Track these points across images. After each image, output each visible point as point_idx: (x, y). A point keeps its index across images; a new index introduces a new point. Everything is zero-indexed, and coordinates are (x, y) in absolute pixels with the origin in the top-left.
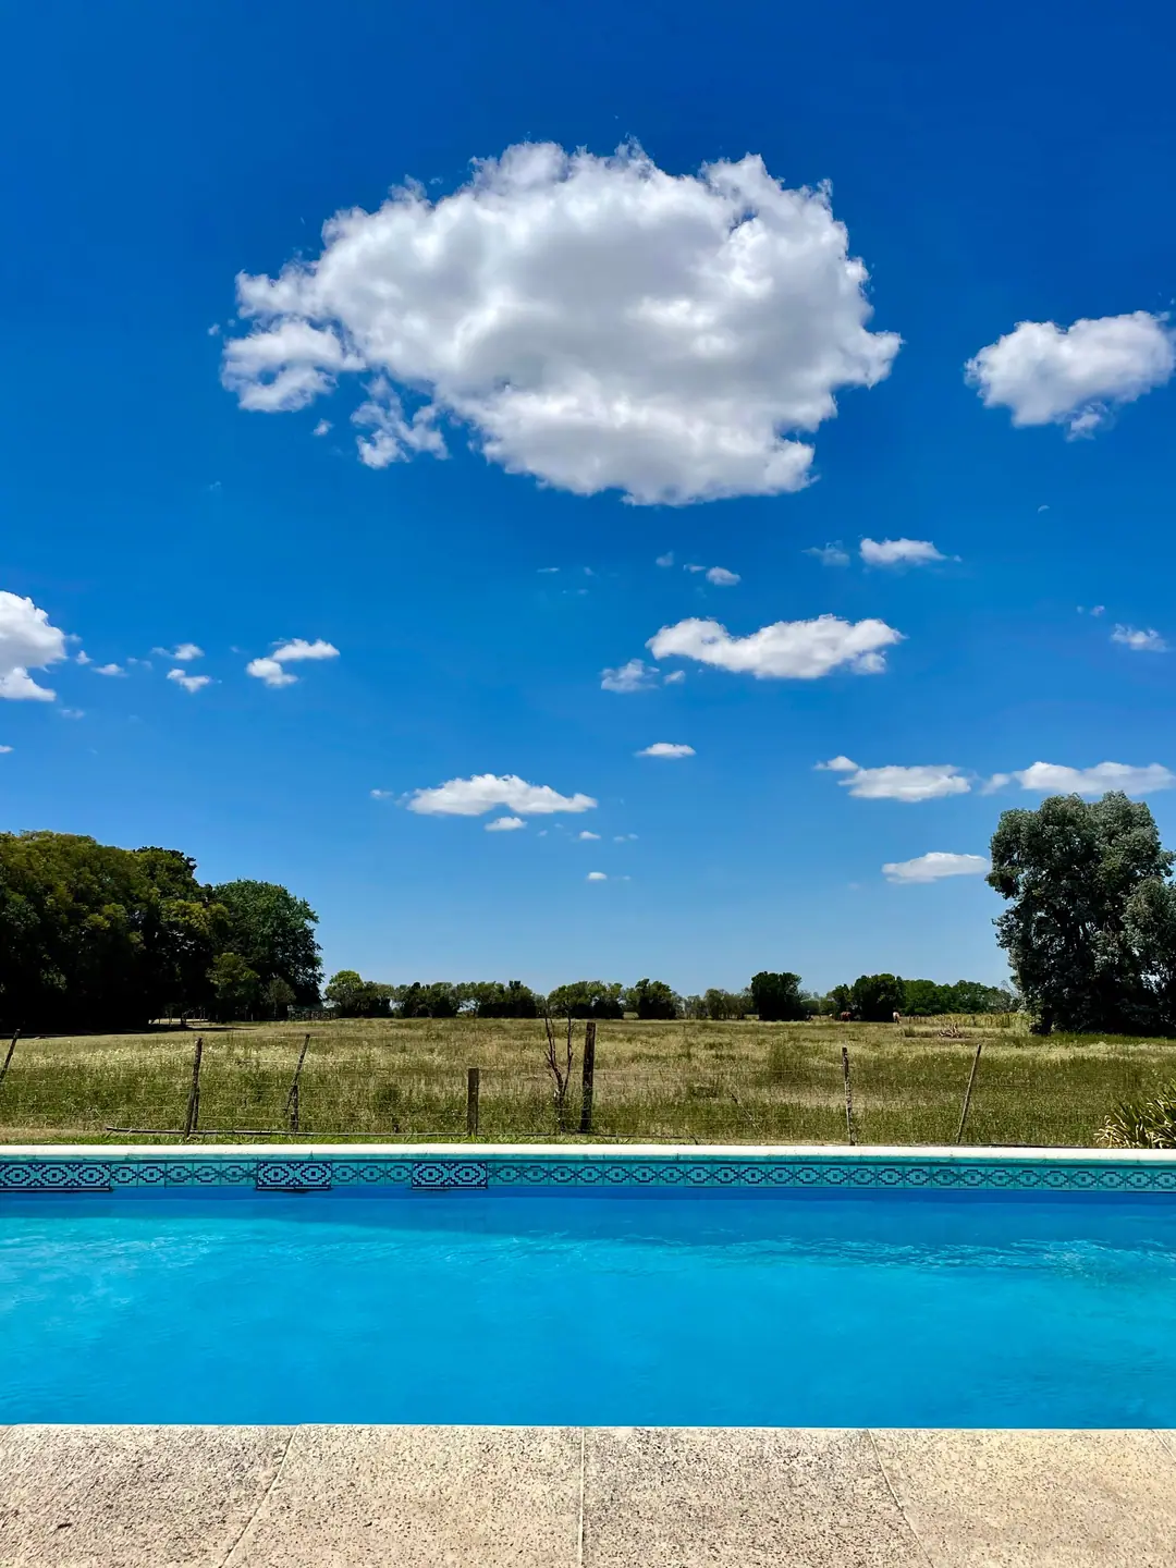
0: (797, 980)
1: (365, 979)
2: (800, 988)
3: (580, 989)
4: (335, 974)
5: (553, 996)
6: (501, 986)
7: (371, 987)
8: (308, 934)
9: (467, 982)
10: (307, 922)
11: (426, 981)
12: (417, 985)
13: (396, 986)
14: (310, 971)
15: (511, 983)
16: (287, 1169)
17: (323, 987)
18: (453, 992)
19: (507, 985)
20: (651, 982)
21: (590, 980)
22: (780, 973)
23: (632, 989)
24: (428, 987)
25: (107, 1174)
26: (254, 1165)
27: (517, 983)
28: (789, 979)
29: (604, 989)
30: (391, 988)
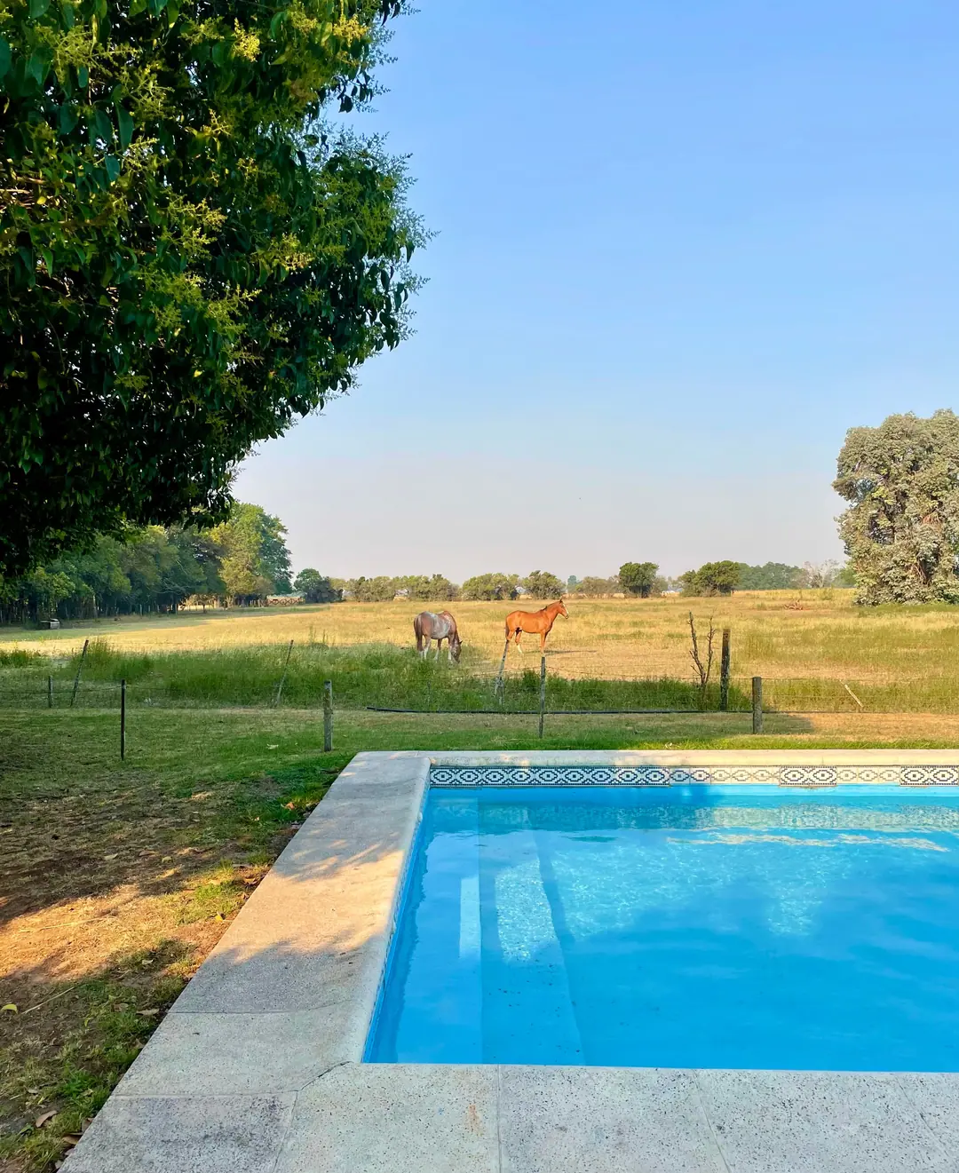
0: (655, 568)
1: (323, 575)
2: (658, 574)
3: (486, 579)
4: (301, 571)
5: (467, 585)
6: (427, 578)
7: (327, 581)
8: (282, 542)
9: (401, 576)
10: (280, 534)
11: (370, 575)
12: (363, 578)
13: (347, 580)
14: (283, 570)
15: (434, 576)
16: (803, 772)
17: (292, 581)
18: (390, 584)
19: (431, 578)
20: (541, 573)
21: (494, 572)
22: (642, 562)
23: (527, 579)
24: (371, 579)
25: (667, 776)
26: (777, 769)
27: (439, 576)
28: (650, 567)
29: (505, 580)
30: (343, 581)
